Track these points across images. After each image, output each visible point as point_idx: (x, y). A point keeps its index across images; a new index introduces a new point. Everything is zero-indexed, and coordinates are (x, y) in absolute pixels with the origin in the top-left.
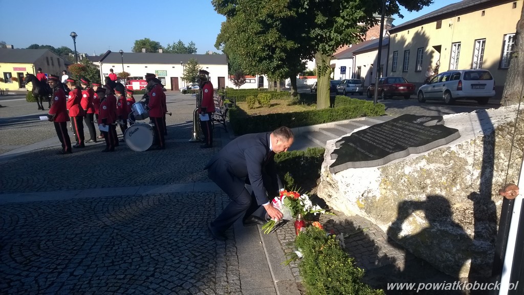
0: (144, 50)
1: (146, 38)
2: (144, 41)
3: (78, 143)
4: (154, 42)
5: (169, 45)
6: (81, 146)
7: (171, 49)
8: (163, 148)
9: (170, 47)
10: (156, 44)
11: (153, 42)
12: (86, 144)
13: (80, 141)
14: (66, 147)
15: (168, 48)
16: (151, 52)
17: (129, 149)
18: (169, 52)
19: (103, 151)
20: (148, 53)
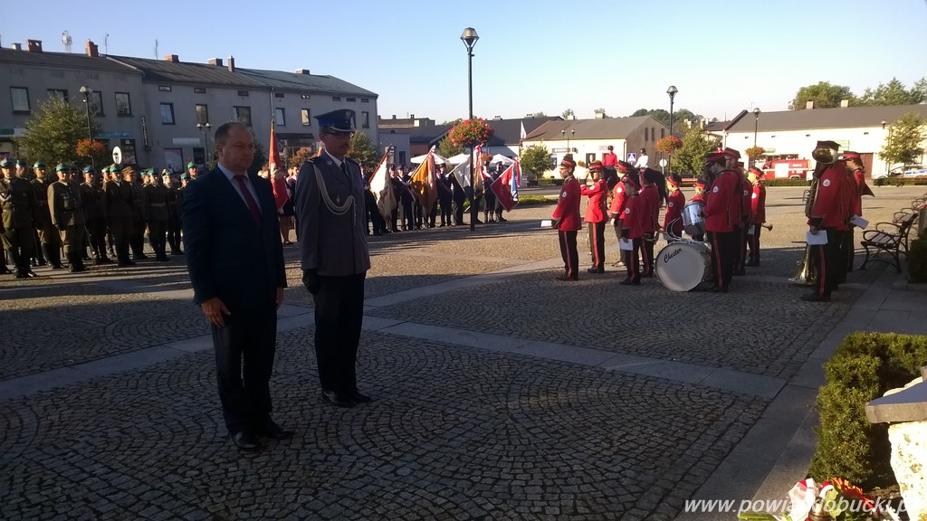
0: (810, 105)
1: (821, 83)
2: (818, 87)
3: (594, 266)
4: (839, 88)
5: (868, 91)
6: (599, 269)
7: (873, 98)
8: (725, 289)
9: (871, 94)
10: (841, 91)
11: (835, 88)
12: (607, 268)
13: (597, 263)
14: (570, 271)
15: (866, 97)
16: (827, 106)
17: (661, 285)
18: (866, 104)
19: (621, 283)
20: (819, 110)
